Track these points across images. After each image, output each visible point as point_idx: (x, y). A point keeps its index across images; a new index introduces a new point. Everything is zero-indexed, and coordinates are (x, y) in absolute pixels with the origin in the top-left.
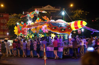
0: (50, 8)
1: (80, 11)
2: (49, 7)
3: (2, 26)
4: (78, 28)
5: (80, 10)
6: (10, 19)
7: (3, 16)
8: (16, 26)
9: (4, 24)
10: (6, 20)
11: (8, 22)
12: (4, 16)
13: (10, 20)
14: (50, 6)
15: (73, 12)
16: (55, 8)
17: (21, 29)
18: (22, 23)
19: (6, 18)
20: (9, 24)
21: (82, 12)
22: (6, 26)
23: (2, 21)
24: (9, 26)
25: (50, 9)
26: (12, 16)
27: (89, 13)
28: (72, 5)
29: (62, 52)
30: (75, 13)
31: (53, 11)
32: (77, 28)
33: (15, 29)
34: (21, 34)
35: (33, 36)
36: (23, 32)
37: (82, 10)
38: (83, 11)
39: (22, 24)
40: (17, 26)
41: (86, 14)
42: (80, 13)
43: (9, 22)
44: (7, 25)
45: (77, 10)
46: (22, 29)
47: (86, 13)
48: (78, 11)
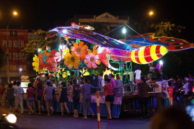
0: (110, 19)
1: (167, 25)
2: (107, 17)
3: (14, 54)
4: (152, 60)
5: (168, 22)
6: (31, 40)
7: (16, 35)
8: (35, 55)
9: (18, 50)
10: (22, 43)
11: (26, 46)
12: (19, 34)
13: (31, 42)
14: (109, 15)
15: (155, 26)
16: (119, 19)
17: (45, 60)
18: (47, 49)
19: (22, 38)
20: (28, 50)
21: (171, 27)
22: (23, 54)
23: (14, 44)
24: (29, 53)
25: (110, 21)
26: (35, 33)
27: (184, 28)
28: (151, 13)
29: (120, 105)
30: (158, 28)
31: (114, 23)
32: (148, 59)
33: (34, 61)
34: (46, 71)
35: (69, 74)
36: (50, 67)
37: (171, 23)
38: (173, 25)
39: (48, 51)
40: (37, 55)
41: (180, 31)
42: (168, 28)
43: (29, 46)
44: (25, 52)
45: (162, 23)
46: (47, 60)
47: (180, 29)
48: (164, 24)
